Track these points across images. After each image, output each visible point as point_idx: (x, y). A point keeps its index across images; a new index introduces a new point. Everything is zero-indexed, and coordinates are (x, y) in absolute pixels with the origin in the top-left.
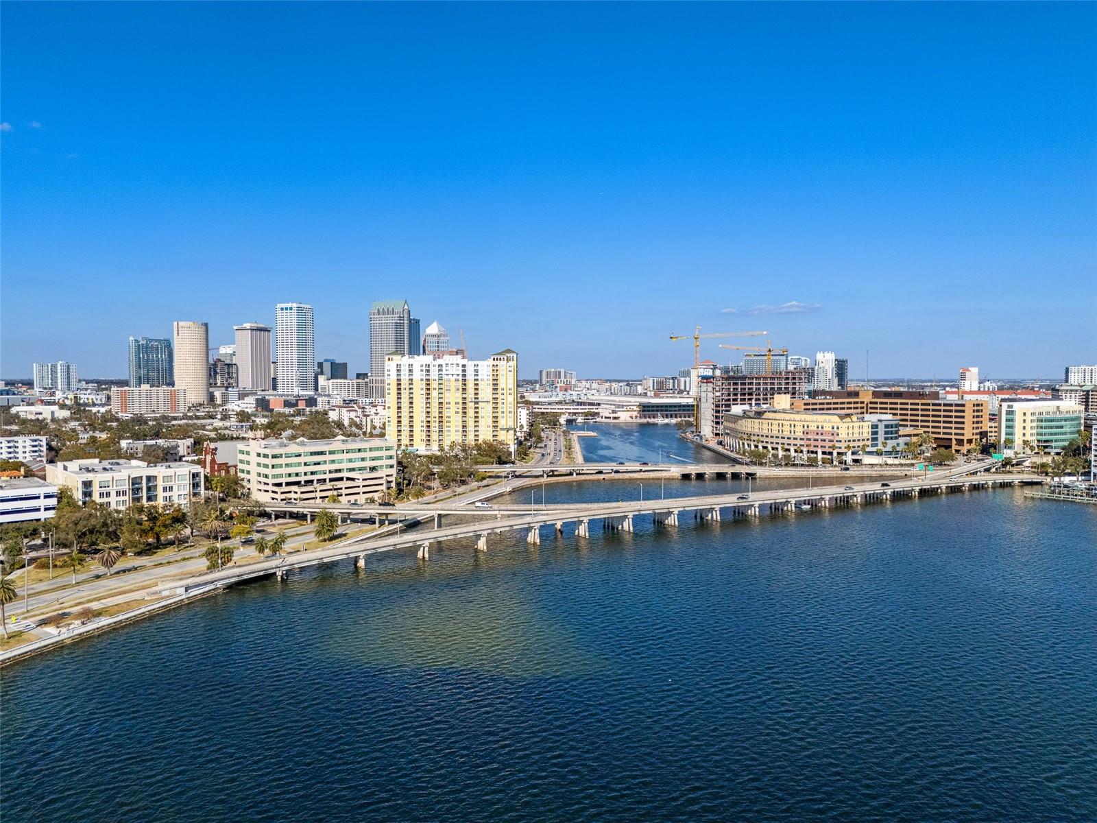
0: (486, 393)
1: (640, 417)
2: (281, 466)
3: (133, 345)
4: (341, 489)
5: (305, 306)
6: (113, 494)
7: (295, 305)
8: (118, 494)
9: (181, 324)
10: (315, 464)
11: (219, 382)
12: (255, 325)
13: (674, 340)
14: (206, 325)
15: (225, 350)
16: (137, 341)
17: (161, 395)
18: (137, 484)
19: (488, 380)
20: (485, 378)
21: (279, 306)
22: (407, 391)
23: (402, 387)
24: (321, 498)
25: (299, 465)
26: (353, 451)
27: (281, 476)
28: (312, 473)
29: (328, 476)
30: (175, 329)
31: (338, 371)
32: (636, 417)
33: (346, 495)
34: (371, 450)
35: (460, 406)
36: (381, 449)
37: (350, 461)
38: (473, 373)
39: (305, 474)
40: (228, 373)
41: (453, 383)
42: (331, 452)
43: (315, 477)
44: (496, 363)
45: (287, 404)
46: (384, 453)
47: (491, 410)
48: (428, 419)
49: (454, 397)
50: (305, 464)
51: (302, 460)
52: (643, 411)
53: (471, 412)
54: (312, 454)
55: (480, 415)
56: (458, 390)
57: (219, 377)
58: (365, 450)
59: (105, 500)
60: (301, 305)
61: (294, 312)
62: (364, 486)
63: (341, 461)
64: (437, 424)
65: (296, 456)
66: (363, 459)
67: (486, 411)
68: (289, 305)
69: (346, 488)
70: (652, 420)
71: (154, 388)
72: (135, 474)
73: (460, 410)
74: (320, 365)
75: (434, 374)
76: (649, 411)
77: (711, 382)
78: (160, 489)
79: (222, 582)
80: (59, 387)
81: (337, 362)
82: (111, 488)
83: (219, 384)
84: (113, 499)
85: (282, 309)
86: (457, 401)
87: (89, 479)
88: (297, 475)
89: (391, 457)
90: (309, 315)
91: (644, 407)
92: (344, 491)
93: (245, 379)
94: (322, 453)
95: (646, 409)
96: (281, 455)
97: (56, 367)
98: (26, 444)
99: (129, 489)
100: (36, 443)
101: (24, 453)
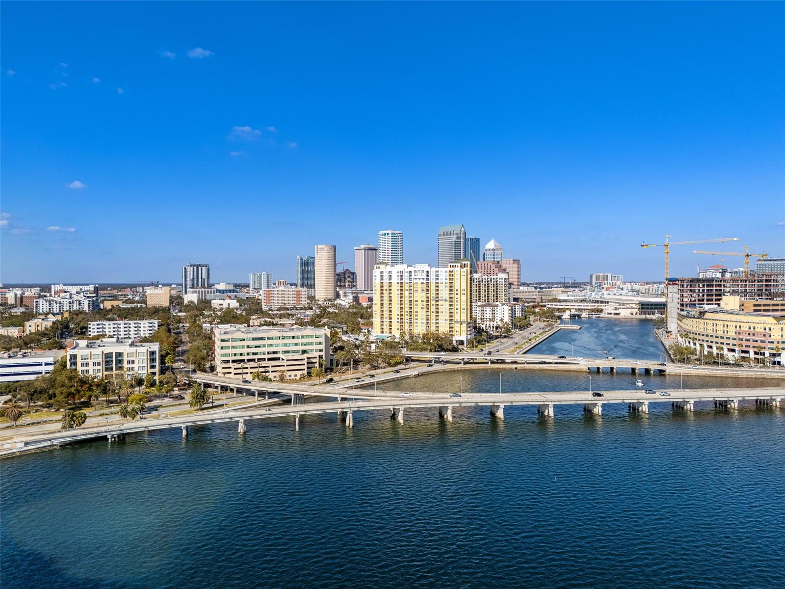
0: (444, 293)
1: (641, 314)
2: (228, 348)
3: (299, 261)
4: (268, 367)
5: (398, 232)
6: (91, 364)
7: (390, 232)
8: (94, 364)
9: (318, 246)
10: (256, 347)
11: (347, 284)
12: (368, 246)
13: (645, 247)
14: (334, 247)
16: (301, 259)
17: (291, 293)
18: (108, 357)
19: (446, 283)
20: (444, 281)
21: (381, 232)
22: (388, 292)
23: (384, 288)
24: (251, 373)
25: (243, 347)
26: (288, 338)
27: (229, 355)
28: (253, 354)
29: (267, 356)
32: (636, 314)
33: (272, 372)
34: (303, 337)
35: (425, 303)
36: (312, 337)
37: (286, 345)
38: (435, 277)
39: (248, 354)
40: (353, 279)
41: (420, 286)
42: (269, 338)
43: (256, 357)
44: (452, 269)
46: (314, 340)
47: (448, 307)
48: (402, 313)
49: (420, 296)
50: (248, 347)
51: (245, 343)
52: (642, 308)
53: (433, 309)
54: (254, 339)
55: (440, 310)
56: (423, 290)
57: (347, 281)
58: (298, 337)
59: (85, 368)
60: (394, 232)
61: (390, 236)
62: (287, 365)
63: (277, 345)
64: (408, 317)
65: (241, 340)
66: (296, 344)
67: (444, 307)
68: (386, 232)
69: (272, 366)
70: (648, 317)
72: (107, 350)
73: (425, 307)
75: (406, 279)
76: (648, 308)
77: (676, 284)
78: (125, 362)
79: (58, 441)
82: (89, 360)
83: (347, 287)
84: (91, 368)
85: (382, 235)
86: (423, 299)
87: (74, 353)
88: (241, 354)
89: (320, 343)
90: (399, 239)
91: (643, 305)
92: (270, 369)
93: (361, 283)
94: (262, 339)
95: (645, 307)
96: (229, 339)
97: (261, 276)
98: (146, 325)
99: (103, 361)
100: (151, 325)
101: (144, 331)
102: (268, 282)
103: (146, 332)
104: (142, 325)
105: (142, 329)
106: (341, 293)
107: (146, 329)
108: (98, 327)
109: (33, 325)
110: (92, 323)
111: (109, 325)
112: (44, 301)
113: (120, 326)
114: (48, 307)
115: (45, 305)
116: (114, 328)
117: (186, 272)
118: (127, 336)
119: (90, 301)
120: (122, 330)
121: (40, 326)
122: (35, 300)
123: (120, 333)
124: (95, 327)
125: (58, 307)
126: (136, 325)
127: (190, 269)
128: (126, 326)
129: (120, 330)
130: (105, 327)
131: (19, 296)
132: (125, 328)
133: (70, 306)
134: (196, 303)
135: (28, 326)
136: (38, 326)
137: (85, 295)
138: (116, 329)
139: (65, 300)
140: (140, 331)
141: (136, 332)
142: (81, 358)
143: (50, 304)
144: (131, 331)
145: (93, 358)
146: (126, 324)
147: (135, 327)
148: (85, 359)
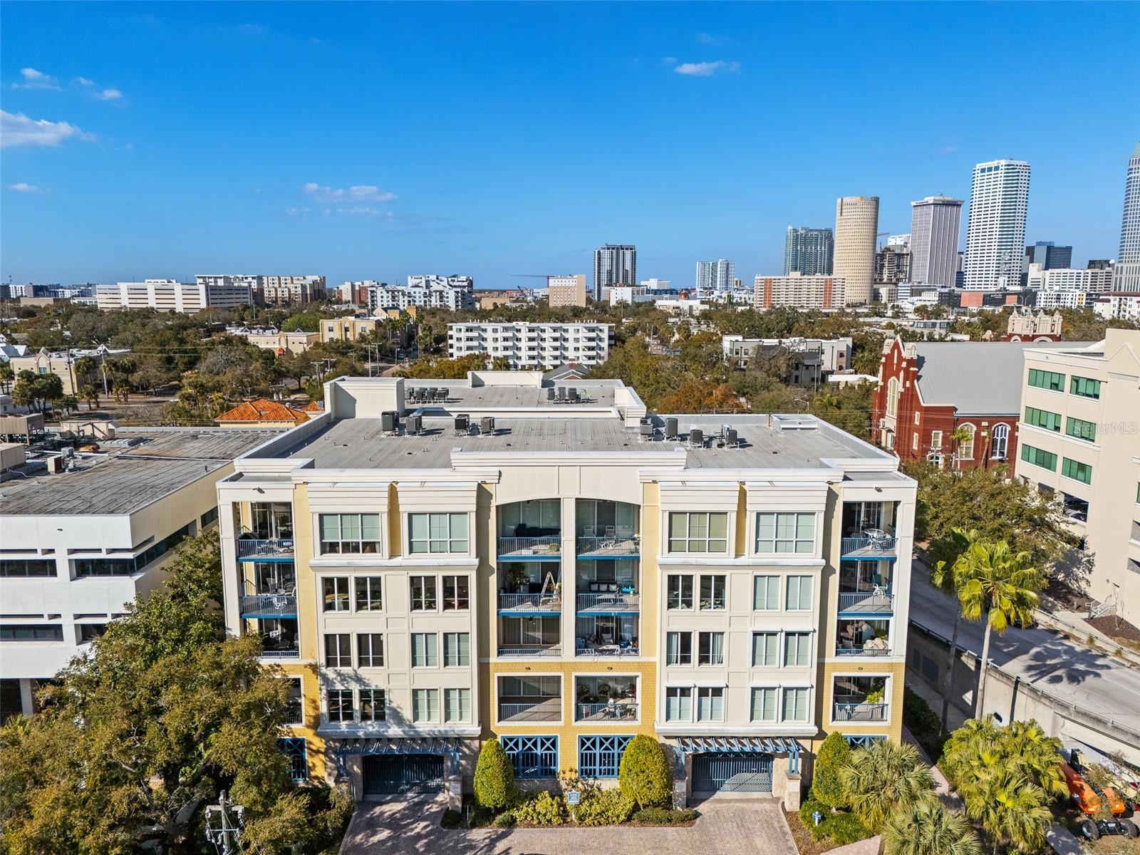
3: (791, 236)
5: (1019, 163)
6: (396, 591)
7: (1003, 162)
9: (846, 200)
11: (885, 277)
12: (941, 198)
14: (877, 200)
15: (894, 241)
16: (795, 231)
17: (813, 286)
21: (980, 166)
30: (838, 208)
31: (1057, 257)
40: (898, 266)
45: (988, 300)
57: (886, 271)
59: (352, 622)
60: (1013, 162)
61: (1001, 172)
68: (993, 164)
71: (806, 276)
72: (521, 481)
74: (1030, 251)
78: (653, 588)
80: (718, 287)
81: (1056, 245)
82: (382, 556)
83: (885, 280)
84: (395, 621)
85: (983, 170)
87: (274, 498)
90: (1023, 177)
93: (921, 273)
97: (716, 266)
98: (580, 335)
99: (483, 570)
100: (593, 335)
101: (577, 349)
102: (727, 277)
103: (580, 353)
104: (570, 335)
105: (570, 345)
106: (884, 291)
107: (580, 345)
108: (470, 334)
109: (336, 329)
110: (455, 326)
111: (495, 331)
112: (384, 291)
113: (519, 335)
115: (385, 299)
116: (506, 339)
117: (599, 258)
118: (535, 362)
119: (457, 292)
121: (351, 329)
122: (369, 289)
123: (519, 354)
124: (464, 335)
125: (406, 302)
126: (557, 335)
127: (606, 254)
128: (534, 335)
129: (519, 344)
130: (485, 335)
131: (357, 288)
132: (531, 339)
133: (425, 301)
135: (326, 330)
136: (347, 330)
137: (451, 283)
138: (510, 344)
139: (417, 290)
140: (566, 349)
141: (558, 353)
142: (322, 537)
143: (393, 297)
144: (545, 349)
145: (411, 544)
146: (533, 331)
147: (555, 339)
148: (350, 548)
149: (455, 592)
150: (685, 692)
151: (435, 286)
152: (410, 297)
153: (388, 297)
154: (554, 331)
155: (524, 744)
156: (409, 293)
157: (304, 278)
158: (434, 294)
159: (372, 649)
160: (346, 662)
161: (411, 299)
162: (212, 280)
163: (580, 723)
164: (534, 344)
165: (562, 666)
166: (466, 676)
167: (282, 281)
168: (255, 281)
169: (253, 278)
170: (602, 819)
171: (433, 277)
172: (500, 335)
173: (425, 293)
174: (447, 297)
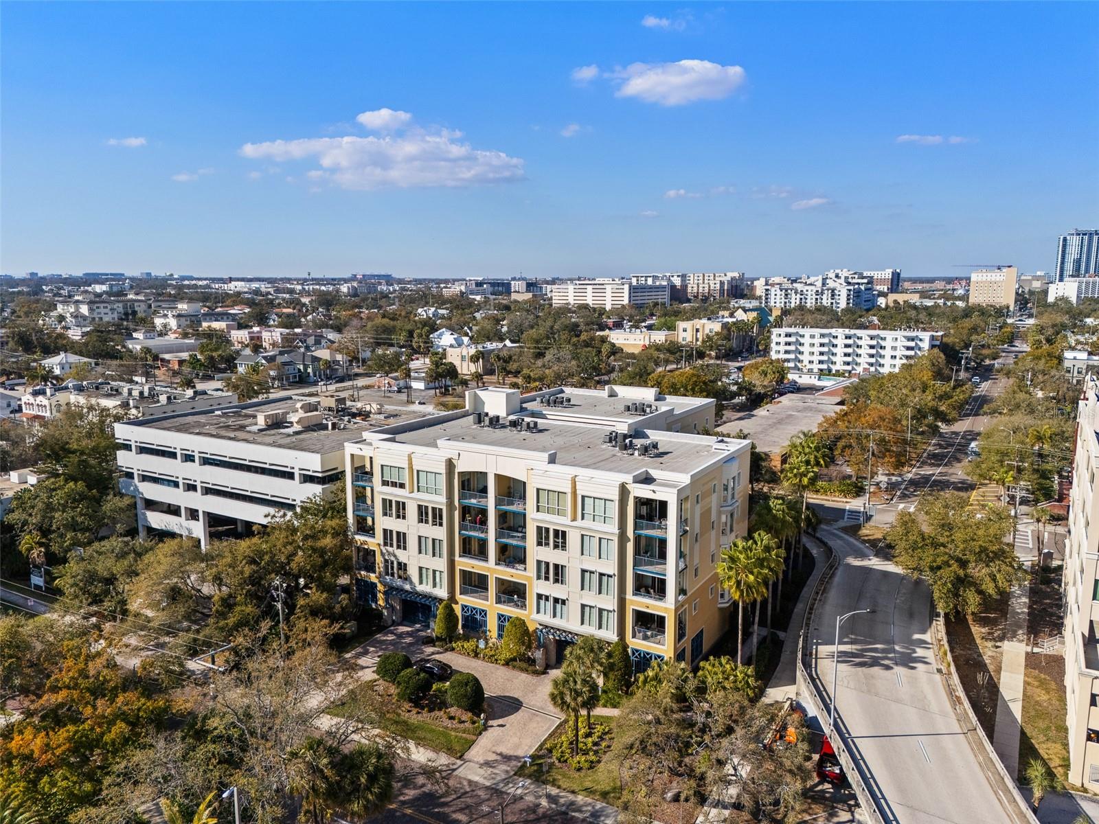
8: (422, 512)
18: (471, 493)
59: (394, 525)
72: (468, 461)
78: (531, 531)
82: (406, 491)
84: (412, 527)
98: (898, 344)
100: (912, 344)
101: (894, 357)
103: (896, 362)
104: (888, 344)
105: (887, 353)
107: (898, 353)
108: (789, 339)
109: (689, 330)
110: (776, 331)
111: (812, 337)
112: (778, 289)
113: (835, 341)
114: (783, 300)
115: (778, 297)
116: (822, 345)
117: (1064, 246)
118: (850, 368)
119: (850, 290)
120: (840, 350)
121: (701, 330)
123: (834, 359)
124: (783, 340)
125: (798, 299)
126: (874, 342)
127: (1074, 241)
128: (850, 342)
129: (835, 350)
130: (802, 340)
132: (847, 346)
133: (817, 299)
134: (1075, 302)
135: (681, 330)
138: (825, 349)
139: (810, 288)
140: (882, 357)
141: (873, 360)
142: (382, 477)
143: (786, 295)
144: (860, 355)
145: (418, 487)
146: (850, 338)
147: (872, 347)
148: (394, 484)
149: (437, 516)
150: (547, 598)
151: (831, 284)
152: (802, 295)
153: (781, 295)
154: (871, 339)
155: (472, 611)
156: (802, 291)
157: (726, 275)
158: (826, 292)
159: (402, 539)
160: (392, 545)
161: (802, 297)
162: (643, 279)
163: (498, 605)
164: (849, 350)
165: (489, 569)
166: (441, 564)
167: (706, 278)
168: (680, 278)
169: (678, 276)
170: (493, 659)
171: (831, 274)
172: (817, 341)
173: (817, 291)
174: (839, 295)
